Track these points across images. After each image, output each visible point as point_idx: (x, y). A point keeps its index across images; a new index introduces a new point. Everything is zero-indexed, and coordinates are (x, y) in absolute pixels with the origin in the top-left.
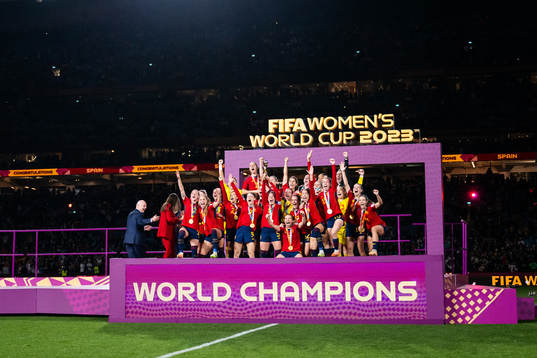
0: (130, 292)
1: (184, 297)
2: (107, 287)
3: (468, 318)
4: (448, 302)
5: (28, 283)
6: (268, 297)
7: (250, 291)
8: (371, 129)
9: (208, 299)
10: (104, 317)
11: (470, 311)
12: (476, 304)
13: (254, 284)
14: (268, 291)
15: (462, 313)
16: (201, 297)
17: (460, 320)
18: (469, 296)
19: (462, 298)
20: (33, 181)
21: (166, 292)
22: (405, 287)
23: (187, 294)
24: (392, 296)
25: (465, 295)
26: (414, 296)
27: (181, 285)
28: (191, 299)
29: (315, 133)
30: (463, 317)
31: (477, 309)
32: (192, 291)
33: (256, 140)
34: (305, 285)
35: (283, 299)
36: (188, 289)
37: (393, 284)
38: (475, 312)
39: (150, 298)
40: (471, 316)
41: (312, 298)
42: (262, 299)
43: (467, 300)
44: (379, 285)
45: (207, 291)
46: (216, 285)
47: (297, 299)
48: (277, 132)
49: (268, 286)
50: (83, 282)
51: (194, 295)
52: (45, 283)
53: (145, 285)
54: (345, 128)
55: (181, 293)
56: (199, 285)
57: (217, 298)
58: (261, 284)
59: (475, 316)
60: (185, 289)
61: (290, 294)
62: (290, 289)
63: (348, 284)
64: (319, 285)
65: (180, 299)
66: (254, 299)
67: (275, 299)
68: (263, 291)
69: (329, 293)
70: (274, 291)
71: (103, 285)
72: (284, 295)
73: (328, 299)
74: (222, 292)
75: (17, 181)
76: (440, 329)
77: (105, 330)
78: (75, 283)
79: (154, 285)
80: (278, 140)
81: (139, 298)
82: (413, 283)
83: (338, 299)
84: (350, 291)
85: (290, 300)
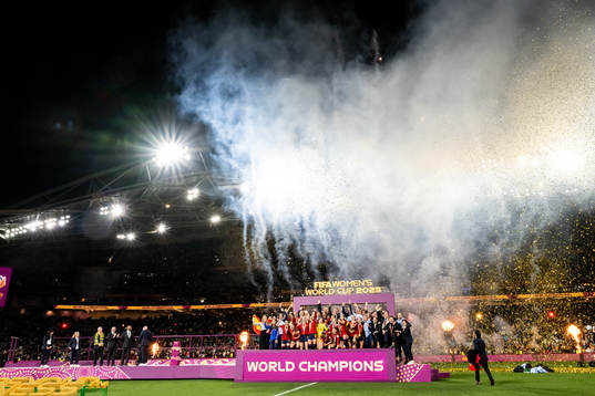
0: (245, 367)
2: (234, 365)
3: (407, 379)
4: (398, 371)
5: (196, 362)
6: (312, 369)
7: (305, 366)
8: (362, 287)
9: (283, 370)
10: (232, 380)
11: (408, 376)
12: (411, 372)
13: (305, 363)
14: (312, 366)
15: (405, 377)
16: (280, 370)
17: (404, 380)
18: (408, 368)
19: (404, 370)
20: (203, 311)
21: (263, 367)
23: (273, 368)
24: (371, 368)
26: (382, 368)
27: (270, 363)
28: (275, 371)
29: (336, 288)
32: (276, 366)
33: (308, 292)
34: (330, 363)
35: (319, 370)
36: (274, 365)
37: (371, 362)
38: (411, 376)
39: (255, 370)
40: (409, 378)
41: (333, 370)
42: (309, 370)
43: (407, 370)
44: (366, 363)
45: (283, 366)
46: (287, 363)
47: (326, 370)
48: (318, 288)
49: (312, 363)
50: (224, 362)
51: (277, 368)
52: (204, 363)
53: (253, 363)
54: (350, 286)
55: (270, 367)
56: (279, 363)
57: (287, 370)
58: (309, 363)
59: (411, 378)
60: (272, 365)
61: (323, 368)
62: (323, 365)
63: (350, 362)
64: (336, 363)
65: (270, 370)
66: (306, 370)
67: (316, 370)
68: (310, 366)
69: (341, 367)
70: (315, 366)
71: (232, 363)
72: (320, 368)
73: (341, 370)
74: (290, 366)
75: (197, 311)
76: (395, 385)
77: (232, 386)
78: (219, 363)
79: (257, 363)
80: (319, 292)
81: (250, 370)
82: (381, 362)
83: (346, 370)
84: (352, 366)
85: (323, 370)
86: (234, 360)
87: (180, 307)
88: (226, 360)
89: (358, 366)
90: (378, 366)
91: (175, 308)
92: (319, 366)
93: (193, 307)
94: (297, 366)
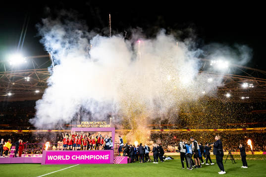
0: (47, 158)
2: (41, 157)
4: (114, 159)
6: (78, 159)
7: (75, 157)
8: (102, 124)
9: (65, 159)
10: (40, 164)
15: (117, 161)
16: (63, 159)
17: (116, 163)
20: (28, 133)
21: (55, 158)
23: (60, 158)
24: (103, 158)
26: (108, 158)
27: (59, 156)
29: (91, 125)
33: (78, 126)
34: (86, 156)
37: (104, 156)
39: (51, 159)
41: (87, 159)
44: (101, 156)
45: (65, 157)
46: (67, 156)
47: (84, 159)
48: (83, 124)
49: (78, 156)
50: (36, 156)
52: (27, 156)
53: (50, 156)
54: (97, 124)
55: (59, 158)
56: (63, 156)
59: (119, 162)
62: (83, 157)
64: (89, 156)
66: (75, 159)
68: (77, 157)
71: (41, 156)
73: (90, 159)
74: (68, 158)
75: (25, 133)
76: (113, 165)
77: (40, 167)
78: (34, 156)
79: (53, 156)
80: (83, 126)
81: (49, 159)
83: (92, 159)
84: (95, 157)
85: (82, 159)
86: (42, 155)
87: (17, 131)
88: (38, 155)
89: (98, 157)
90: (106, 157)
91: (14, 131)
92: (80, 158)
93: (24, 131)
94: (71, 158)
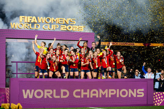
1: (47, 96)
3: (158, 104)
6: (85, 96)
7: (78, 94)
9: (59, 97)
11: (159, 101)
12: (161, 98)
13: (79, 90)
14: (85, 93)
15: (156, 101)
16: (55, 96)
17: (155, 104)
18: (159, 95)
19: (156, 96)
21: (39, 94)
22: (140, 91)
23: (49, 95)
24: (135, 95)
25: (157, 95)
26: (143, 95)
27: (46, 91)
28: (50, 97)
30: (157, 103)
31: (161, 100)
32: (51, 93)
34: (101, 91)
35: (91, 97)
36: (49, 92)
37: (135, 90)
38: (160, 101)
39: (31, 97)
40: (159, 103)
41: (104, 96)
42: (82, 97)
43: (158, 97)
44: (130, 90)
45: (58, 93)
46: (62, 91)
47: (97, 97)
49: (85, 91)
51: (52, 95)
53: (28, 91)
55: (46, 94)
56: (55, 91)
57: (62, 97)
58: (82, 90)
59: (161, 103)
60: (48, 92)
61: (94, 95)
62: (94, 92)
63: (118, 90)
64: (106, 90)
65: (45, 97)
66: (79, 97)
67: (88, 97)
68: (83, 93)
69: (110, 94)
70: (88, 93)
73: (110, 96)
74: (65, 94)
79: (33, 91)
81: (25, 97)
82: (143, 90)
83: (114, 96)
84: (119, 93)
85: (94, 97)
89: (124, 93)
94: (71, 94)
